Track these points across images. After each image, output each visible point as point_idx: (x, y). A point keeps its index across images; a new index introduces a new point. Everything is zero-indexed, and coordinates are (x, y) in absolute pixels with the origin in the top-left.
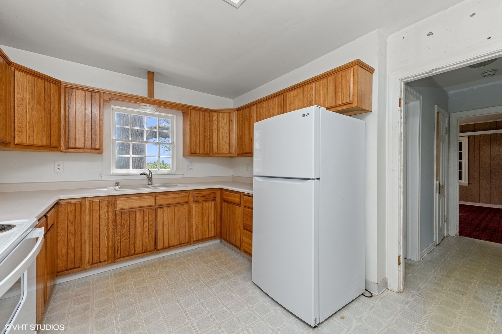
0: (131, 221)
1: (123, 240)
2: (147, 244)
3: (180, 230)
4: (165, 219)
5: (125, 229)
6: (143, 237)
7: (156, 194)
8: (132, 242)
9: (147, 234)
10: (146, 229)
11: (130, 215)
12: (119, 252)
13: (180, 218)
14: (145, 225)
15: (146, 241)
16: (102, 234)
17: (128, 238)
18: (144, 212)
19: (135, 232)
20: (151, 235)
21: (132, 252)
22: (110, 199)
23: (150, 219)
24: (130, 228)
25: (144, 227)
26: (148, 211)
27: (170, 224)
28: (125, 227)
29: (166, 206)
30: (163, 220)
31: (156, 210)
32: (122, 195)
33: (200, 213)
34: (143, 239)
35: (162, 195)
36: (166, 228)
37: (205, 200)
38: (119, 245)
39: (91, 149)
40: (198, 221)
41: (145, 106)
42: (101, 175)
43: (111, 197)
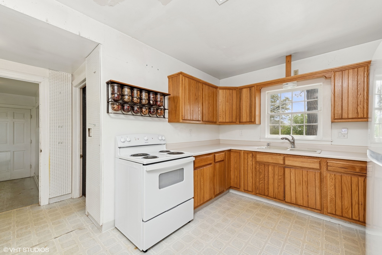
0: (266, 171)
1: (260, 182)
2: (277, 193)
3: (309, 195)
4: (293, 178)
5: (262, 176)
6: (274, 186)
7: (284, 155)
8: (266, 187)
9: (277, 185)
10: (276, 181)
11: (265, 167)
12: (258, 189)
13: (309, 182)
14: (275, 177)
15: (276, 190)
16: (249, 174)
17: (263, 182)
18: (274, 167)
19: (268, 180)
20: (280, 187)
21: (266, 194)
22: (253, 153)
23: (279, 174)
24: (264, 176)
25: (275, 179)
26: (277, 167)
27: (297, 184)
28: (261, 174)
29: (294, 167)
30: (290, 179)
31: (284, 168)
32: (260, 152)
33: (337, 185)
34: (274, 188)
35: (290, 157)
36: (293, 186)
37: (345, 172)
38: (258, 185)
39: (250, 122)
40: (334, 193)
41: (287, 84)
42: (260, 138)
43: (254, 152)
